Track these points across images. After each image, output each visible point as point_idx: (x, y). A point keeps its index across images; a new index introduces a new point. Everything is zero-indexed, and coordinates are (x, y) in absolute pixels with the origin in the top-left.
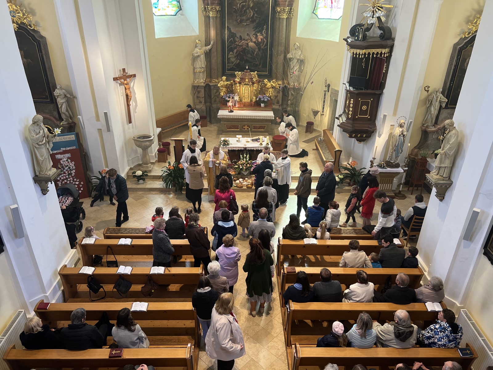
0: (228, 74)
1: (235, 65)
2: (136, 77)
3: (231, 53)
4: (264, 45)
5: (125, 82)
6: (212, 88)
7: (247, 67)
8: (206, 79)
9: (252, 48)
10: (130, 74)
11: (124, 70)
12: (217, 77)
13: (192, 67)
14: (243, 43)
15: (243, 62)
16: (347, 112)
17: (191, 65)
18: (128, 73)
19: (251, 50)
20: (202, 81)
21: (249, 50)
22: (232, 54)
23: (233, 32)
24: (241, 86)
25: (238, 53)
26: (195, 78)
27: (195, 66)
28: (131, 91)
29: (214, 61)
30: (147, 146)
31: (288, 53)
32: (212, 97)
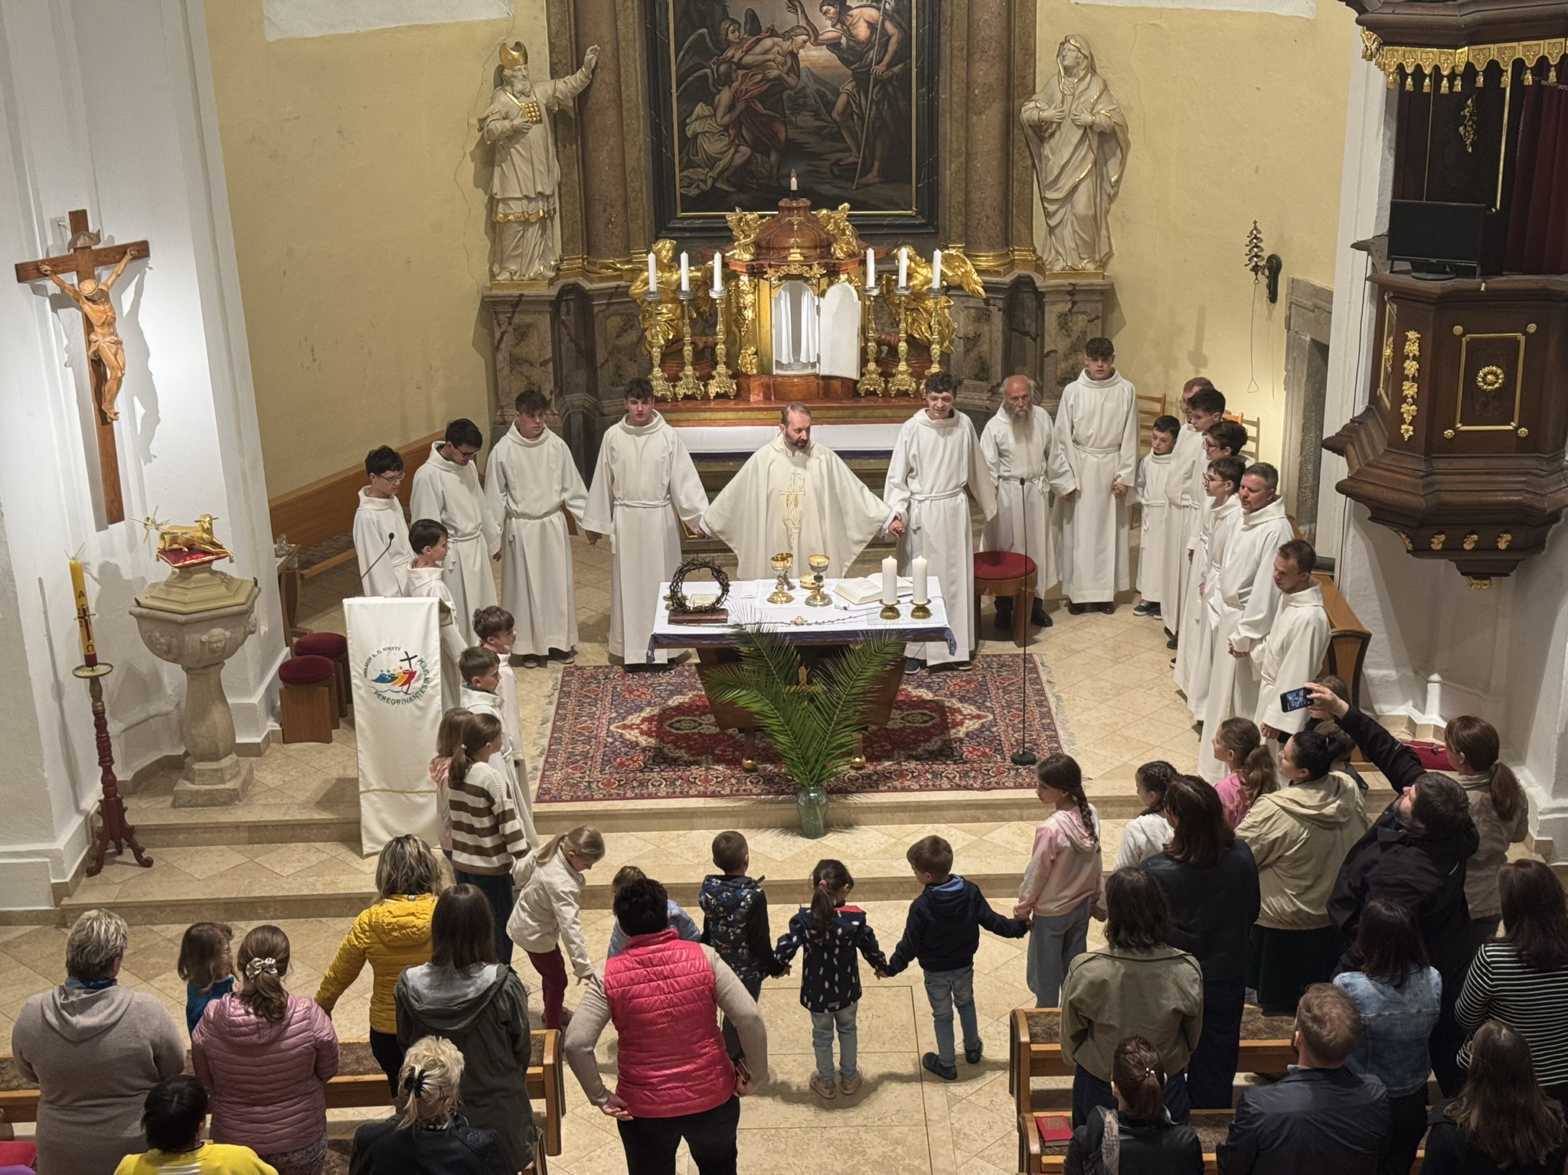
0: (686, 224)
1: (726, 174)
2: (147, 255)
3: (700, 109)
4: (887, 58)
5: (88, 287)
6: (596, 309)
7: (794, 184)
8: (562, 260)
9: (816, 79)
10: (118, 243)
11: (79, 219)
12: (627, 247)
13: (480, 198)
15: (773, 157)
16: (1388, 405)
17: (476, 185)
18: (104, 236)
19: (812, 87)
20: (538, 267)
21: (804, 88)
22: (707, 113)
24: (764, 285)
26: (497, 257)
27: (494, 191)
28: (121, 336)
29: (603, 156)
30: (213, 651)
31: (1030, 93)
32: (601, 356)
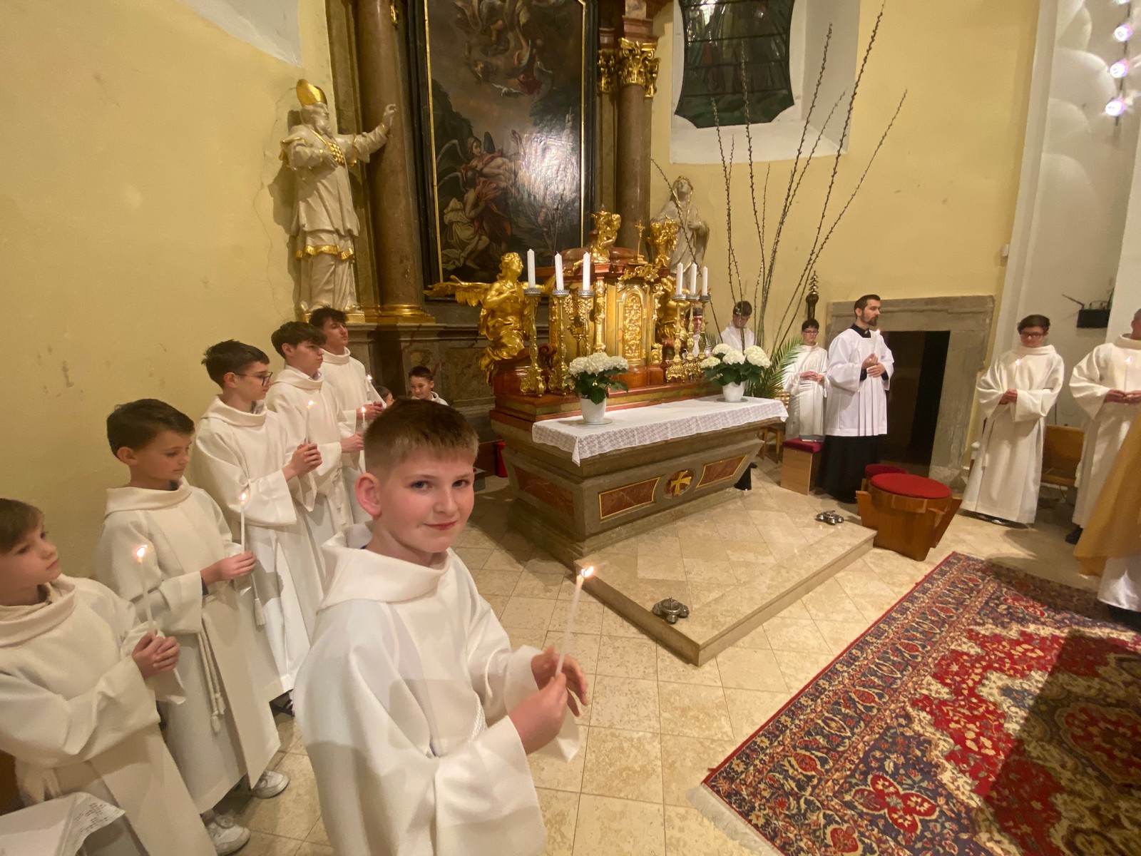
3: (454, 203)
14: (499, 167)
15: (503, 246)
22: (459, 207)
23: (457, 115)
24: (614, 290)
25: (482, 205)
